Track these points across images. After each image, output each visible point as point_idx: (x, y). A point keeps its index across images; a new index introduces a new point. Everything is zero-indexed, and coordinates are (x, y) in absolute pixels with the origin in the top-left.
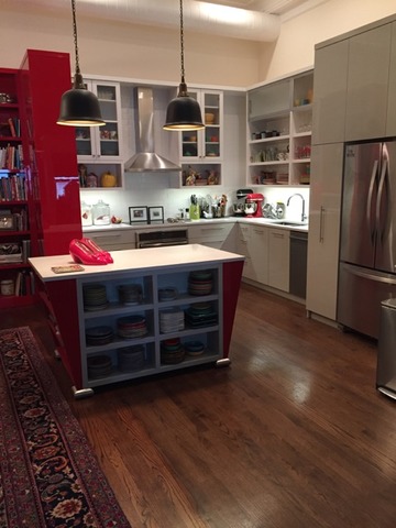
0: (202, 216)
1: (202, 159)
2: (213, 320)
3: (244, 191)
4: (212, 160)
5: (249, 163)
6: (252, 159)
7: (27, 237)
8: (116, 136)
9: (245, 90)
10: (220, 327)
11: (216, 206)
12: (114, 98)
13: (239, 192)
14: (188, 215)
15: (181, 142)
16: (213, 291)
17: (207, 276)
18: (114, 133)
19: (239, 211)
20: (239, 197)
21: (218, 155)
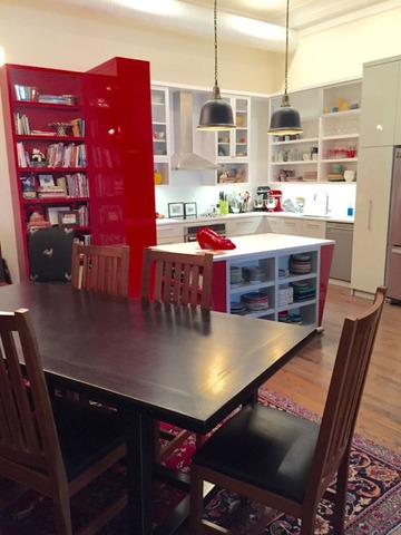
0: (231, 212)
1: (232, 158)
2: (311, 295)
3: (263, 188)
4: (240, 160)
5: (271, 163)
6: (273, 159)
7: (87, 232)
8: (165, 137)
9: (267, 96)
10: (316, 301)
11: (242, 201)
12: (163, 101)
13: (259, 189)
14: (218, 210)
15: (217, 143)
16: (312, 270)
17: (307, 258)
18: (162, 134)
19: (260, 206)
20: (259, 194)
21: (246, 155)
